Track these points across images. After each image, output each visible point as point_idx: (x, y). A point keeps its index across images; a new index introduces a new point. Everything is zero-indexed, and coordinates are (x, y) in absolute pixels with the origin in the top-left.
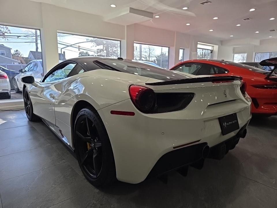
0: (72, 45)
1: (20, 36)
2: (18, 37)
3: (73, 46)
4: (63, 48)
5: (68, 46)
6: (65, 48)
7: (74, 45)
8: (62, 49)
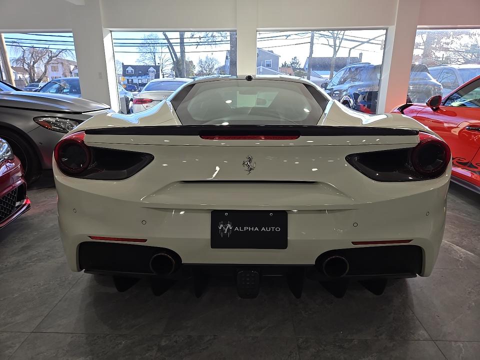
0: (370, 40)
1: (290, 36)
2: (288, 36)
3: (372, 41)
4: (353, 48)
5: (363, 43)
6: (356, 48)
7: (374, 39)
8: (351, 49)
